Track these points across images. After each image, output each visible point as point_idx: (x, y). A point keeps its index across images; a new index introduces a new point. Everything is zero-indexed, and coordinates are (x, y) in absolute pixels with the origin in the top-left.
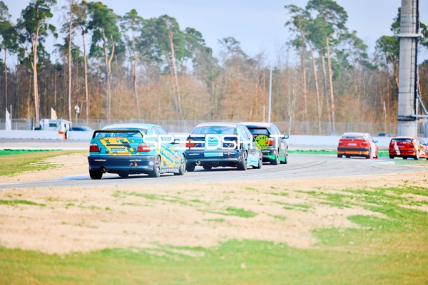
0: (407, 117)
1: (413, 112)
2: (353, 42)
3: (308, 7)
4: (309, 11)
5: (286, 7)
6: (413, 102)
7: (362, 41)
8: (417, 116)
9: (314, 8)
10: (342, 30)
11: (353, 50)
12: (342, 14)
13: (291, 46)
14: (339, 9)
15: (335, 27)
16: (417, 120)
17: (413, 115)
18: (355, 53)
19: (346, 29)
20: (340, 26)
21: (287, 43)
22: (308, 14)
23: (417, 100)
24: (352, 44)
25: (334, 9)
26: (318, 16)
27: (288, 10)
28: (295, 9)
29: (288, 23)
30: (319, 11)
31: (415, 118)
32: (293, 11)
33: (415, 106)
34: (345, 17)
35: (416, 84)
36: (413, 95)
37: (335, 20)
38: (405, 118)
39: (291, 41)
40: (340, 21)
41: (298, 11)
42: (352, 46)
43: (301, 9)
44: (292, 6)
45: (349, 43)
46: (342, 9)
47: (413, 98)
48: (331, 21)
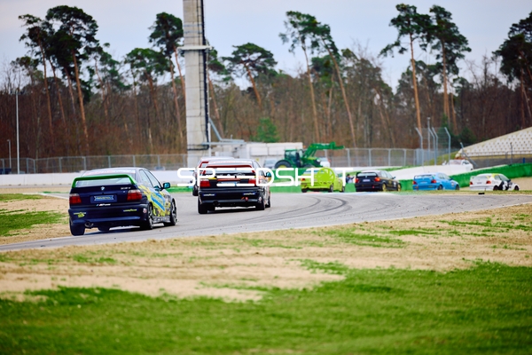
0: (199, 145)
1: (206, 140)
2: (100, 57)
3: (49, 17)
4: (51, 22)
5: (20, 17)
6: (204, 128)
7: (110, 56)
8: (210, 144)
9: (57, 17)
10: (92, 43)
11: (100, 67)
12: (90, 24)
13: (19, 65)
14: (87, 19)
15: (82, 39)
16: (210, 149)
17: (206, 143)
18: (103, 71)
19: (96, 41)
20: (90, 38)
21: (13, 62)
22: (49, 26)
23: (209, 125)
24: (98, 59)
25: (80, 18)
26: (61, 27)
27: (23, 22)
28: (31, 19)
29: (23, 37)
30: (63, 21)
31: (208, 146)
32: (29, 22)
33: (207, 132)
34: (94, 26)
35: (206, 105)
36: (203, 119)
37: (82, 31)
38: (196, 147)
39: (18, 59)
40: (88, 33)
41: (36, 21)
42: (98, 63)
43: (39, 19)
44: (28, 16)
45: (95, 58)
46: (91, 17)
47: (204, 122)
48: (77, 32)
